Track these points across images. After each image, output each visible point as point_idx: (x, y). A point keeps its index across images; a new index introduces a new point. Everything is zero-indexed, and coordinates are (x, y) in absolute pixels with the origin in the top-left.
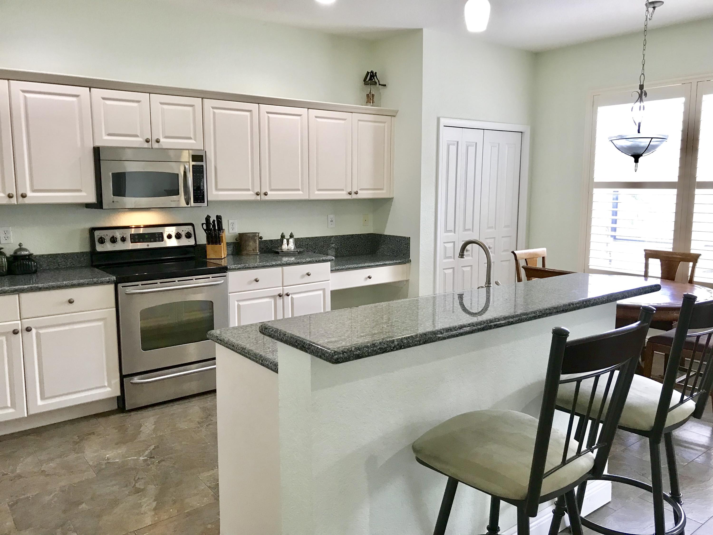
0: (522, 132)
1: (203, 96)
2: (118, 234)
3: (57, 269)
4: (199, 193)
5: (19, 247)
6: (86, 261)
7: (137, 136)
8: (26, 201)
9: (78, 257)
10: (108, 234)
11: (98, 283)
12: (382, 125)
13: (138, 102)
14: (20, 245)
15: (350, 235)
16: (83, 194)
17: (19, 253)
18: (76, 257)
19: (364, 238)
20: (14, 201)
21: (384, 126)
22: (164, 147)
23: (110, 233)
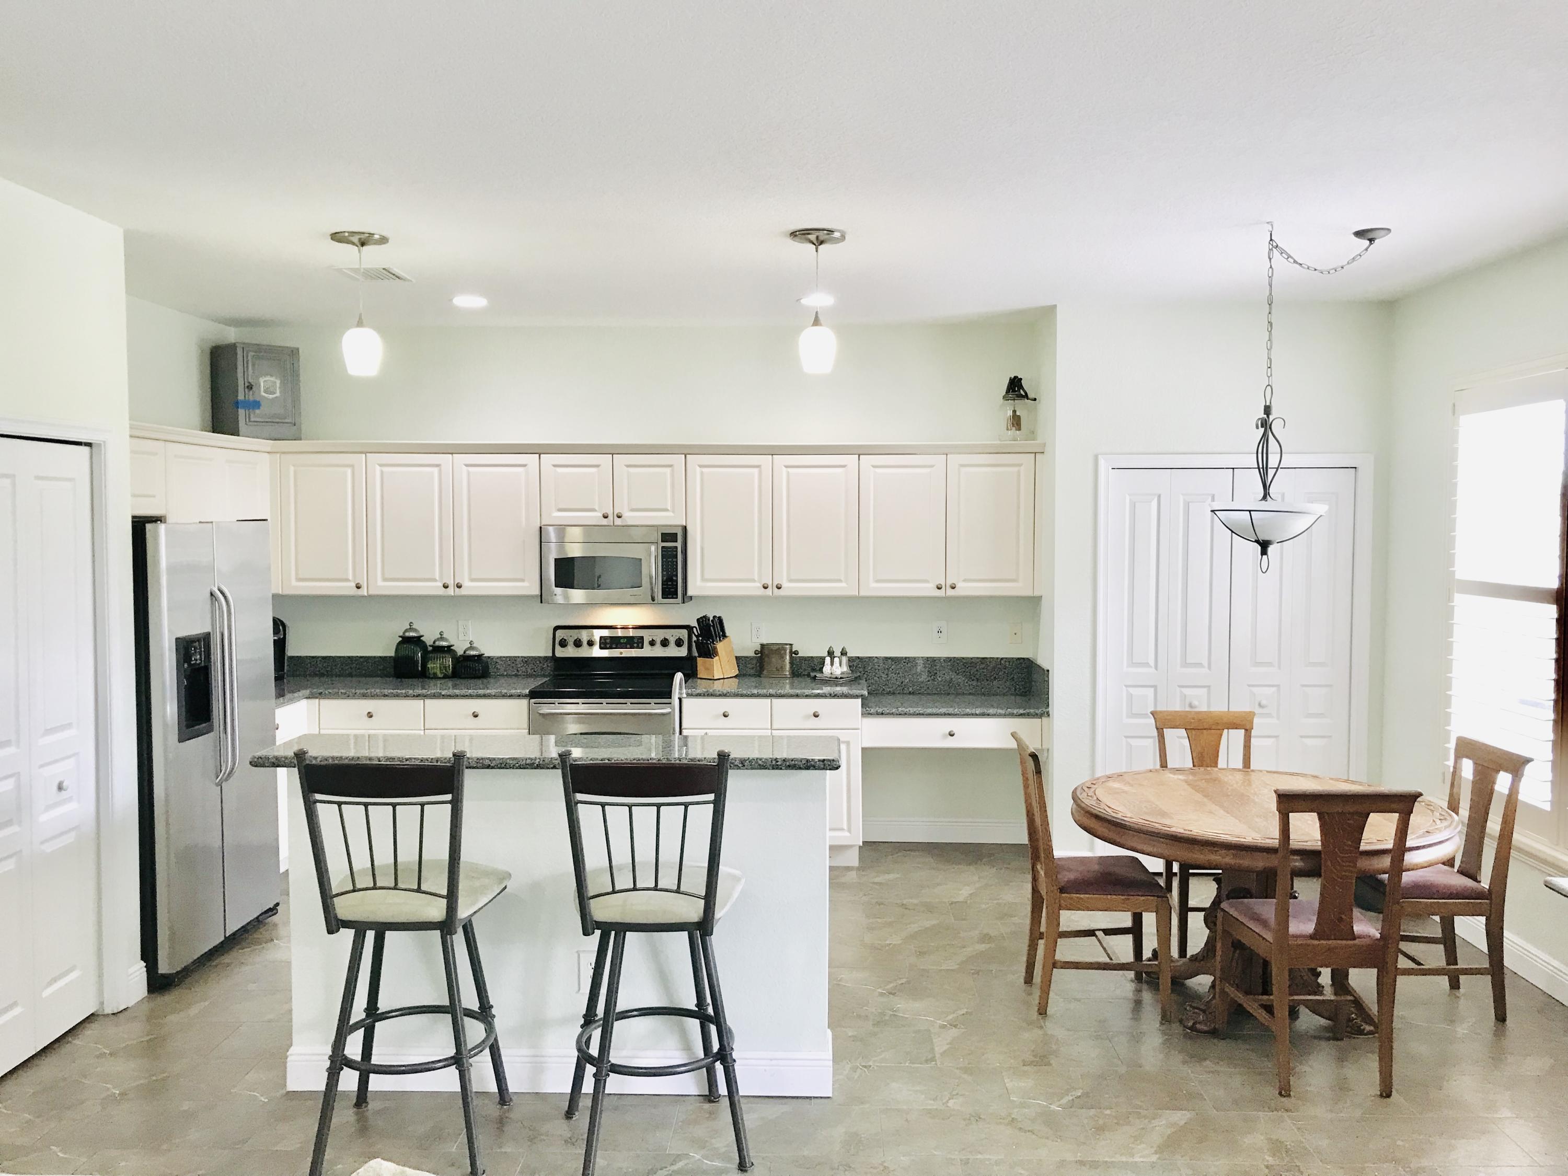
0: (1355, 468)
1: (686, 452)
2: (584, 635)
3: (516, 675)
4: (670, 585)
5: (470, 645)
6: (549, 668)
7: (593, 510)
8: (463, 592)
9: (540, 662)
10: (571, 635)
11: (506, 696)
12: (1016, 469)
13: (598, 466)
14: (471, 643)
15: (978, 658)
16: (526, 584)
17: (467, 652)
18: (538, 662)
19: (1009, 665)
20: (451, 591)
21: (1019, 472)
22: (630, 523)
23: (574, 634)
